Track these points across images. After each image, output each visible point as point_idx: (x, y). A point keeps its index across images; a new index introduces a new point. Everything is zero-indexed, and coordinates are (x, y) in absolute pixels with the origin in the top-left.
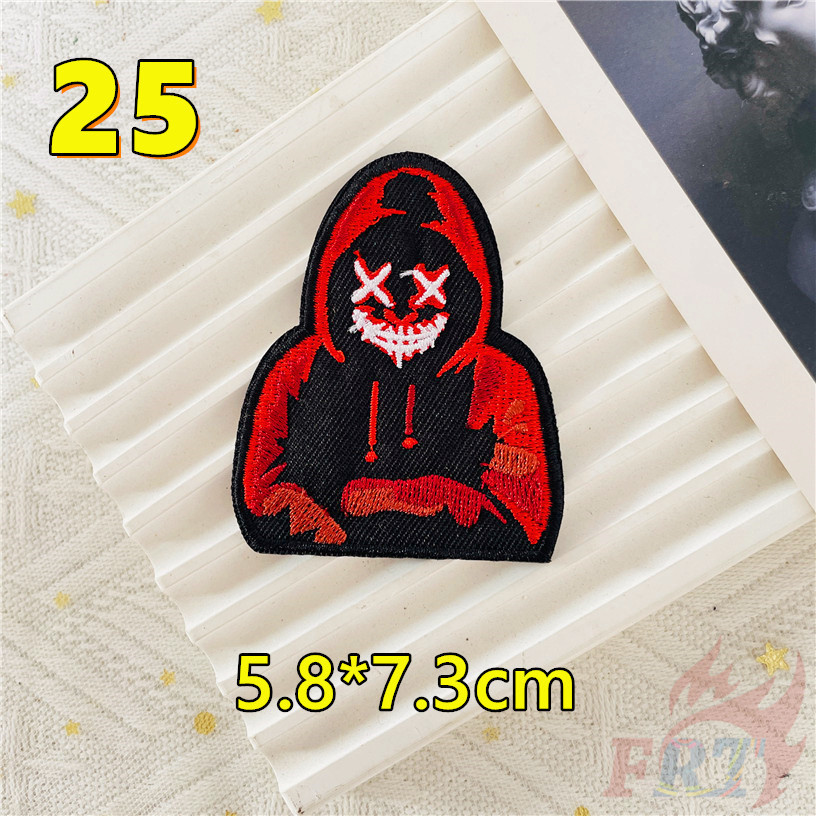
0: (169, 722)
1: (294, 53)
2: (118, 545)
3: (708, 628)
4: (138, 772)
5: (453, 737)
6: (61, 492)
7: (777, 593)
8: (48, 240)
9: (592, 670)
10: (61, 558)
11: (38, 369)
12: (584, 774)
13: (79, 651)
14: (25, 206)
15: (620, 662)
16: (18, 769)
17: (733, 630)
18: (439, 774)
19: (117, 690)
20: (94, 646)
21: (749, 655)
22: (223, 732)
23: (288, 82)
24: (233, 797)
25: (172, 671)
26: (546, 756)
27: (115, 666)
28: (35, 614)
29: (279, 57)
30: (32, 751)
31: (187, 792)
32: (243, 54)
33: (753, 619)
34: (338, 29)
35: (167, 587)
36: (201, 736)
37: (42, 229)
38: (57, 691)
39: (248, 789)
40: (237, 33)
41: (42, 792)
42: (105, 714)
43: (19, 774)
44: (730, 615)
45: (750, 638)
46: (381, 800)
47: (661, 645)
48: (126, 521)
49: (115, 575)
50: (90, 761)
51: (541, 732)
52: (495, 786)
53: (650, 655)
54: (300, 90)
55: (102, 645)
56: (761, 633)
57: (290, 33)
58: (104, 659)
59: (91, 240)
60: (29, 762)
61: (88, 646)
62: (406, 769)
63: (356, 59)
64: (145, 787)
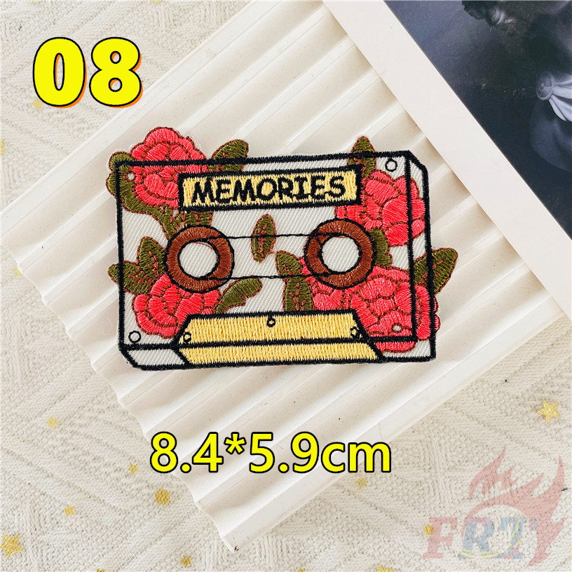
0: (137, 499)
1: (177, 23)
2: (88, 380)
4: (119, 536)
5: (336, 487)
6: (44, 348)
7: (547, 366)
8: (15, 171)
9: (427, 432)
10: (49, 393)
11: (18, 264)
12: (428, 503)
13: (69, 457)
15: (446, 424)
16: (34, 543)
17: (520, 395)
18: (329, 514)
19: (98, 481)
20: (79, 452)
21: (532, 410)
22: (176, 502)
23: (174, 44)
24: (188, 546)
25: (135, 464)
26: (401, 494)
27: (95, 464)
28: (34, 435)
29: (166, 26)
30: (42, 530)
31: (154, 546)
32: (140, 26)
33: (532, 385)
35: (126, 405)
36: (161, 506)
38: (56, 486)
39: (197, 539)
40: (135, 12)
41: (53, 557)
42: (92, 498)
43: (35, 547)
44: (517, 384)
45: (532, 399)
46: (291, 536)
47: (472, 410)
48: (92, 362)
49: (89, 401)
50: (85, 532)
51: (396, 478)
52: (368, 519)
53: (465, 417)
54: (183, 48)
55: (84, 451)
56: (539, 395)
57: (172, 8)
58: (87, 461)
59: (46, 168)
60: (41, 538)
61: (75, 453)
62: (306, 513)
63: (221, 22)
64: (125, 546)
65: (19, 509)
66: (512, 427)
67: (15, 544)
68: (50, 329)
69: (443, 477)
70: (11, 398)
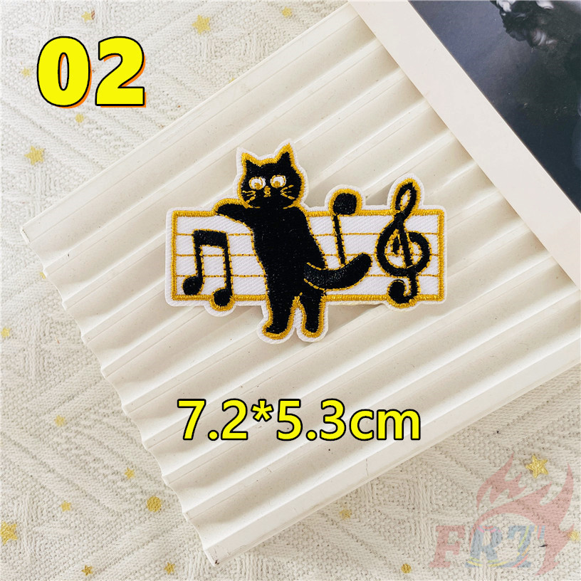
0: (130, 503)
1: (218, 54)
2: (97, 384)
3: (493, 445)
4: (109, 536)
5: (320, 516)
7: (540, 422)
8: (52, 179)
9: (414, 473)
10: (59, 393)
11: (45, 267)
12: (408, 542)
13: (71, 455)
14: (37, 156)
15: (433, 467)
16: (29, 533)
17: (510, 447)
18: (311, 541)
19: (96, 481)
20: (81, 452)
21: (521, 464)
22: (166, 510)
23: (213, 74)
24: (173, 554)
25: (132, 469)
27: (95, 465)
28: (42, 430)
29: (207, 57)
30: (39, 521)
31: (141, 550)
33: (524, 439)
34: (247, 38)
35: (130, 412)
36: (152, 513)
37: (48, 172)
38: (56, 481)
39: (182, 549)
40: (179, 40)
42: (88, 497)
43: (30, 537)
44: (508, 437)
45: (522, 452)
46: (271, 558)
47: (461, 456)
48: (102, 368)
49: (95, 405)
50: (77, 529)
51: (379, 514)
52: (348, 549)
53: (454, 463)
54: (221, 79)
55: (86, 451)
56: (529, 449)
57: (215, 40)
58: (87, 461)
59: (81, 180)
60: (37, 529)
61: (76, 452)
62: (288, 537)
63: (260, 58)
64: (114, 546)
65: (19, 499)
67: (11, 532)
68: (68, 332)
69: (426, 519)
70: (24, 393)
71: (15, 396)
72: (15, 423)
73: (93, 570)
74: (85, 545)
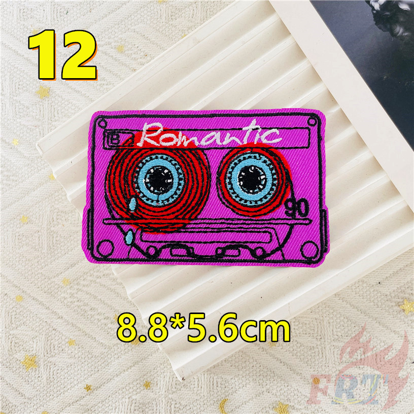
1: (173, 17)
3: (376, 292)
4: (103, 363)
6: (64, 230)
8: (56, 109)
9: (321, 313)
10: (65, 262)
11: (54, 171)
12: (317, 362)
13: (74, 306)
14: (44, 93)
15: (334, 309)
16: (46, 362)
17: (388, 293)
18: (248, 363)
19: (92, 324)
20: (81, 304)
21: (396, 305)
22: (143, 344)
23: (170, 31)
24: (149, 375)
27: (91, 313)
28: (52, 289)
29: (166, 19)
30: (52, 354)
31: (126, 373)
32: (148, 18)
33: (398, 288)
34: (194, 5)
35: (118, 273)
36: (133, 346)
37: (53, 104)
38: (64, 325)
39: (156, 371)
40: (145, 8)
41: (57, 373)
42: (87, 336)
43: (46, 365)
44: (387, 286)
45: (397, 297)
46: (220, 375)
47: (354, 301)
50: (80, 358)
51: (296, 343)
52: (274, 369)
53: (348, 305)
54: (176, 35)
55: (85, 303)
56: (402, 295)
57: (171, 7)
58: (86, 309)
59: (77, 109)
60: (51, 359)
61: (78, 304)
62: (232, 361)
63: (203, 20)
64: (107, 370)
65: (37, 338)
66: (380, 316)
67: (32, 362)
68: (70, 218)
69: (330, 345)
70: (39, 262)
71: (32, 265)
72: (33, 284)
73: (91, 388)
74: (86, 370)
